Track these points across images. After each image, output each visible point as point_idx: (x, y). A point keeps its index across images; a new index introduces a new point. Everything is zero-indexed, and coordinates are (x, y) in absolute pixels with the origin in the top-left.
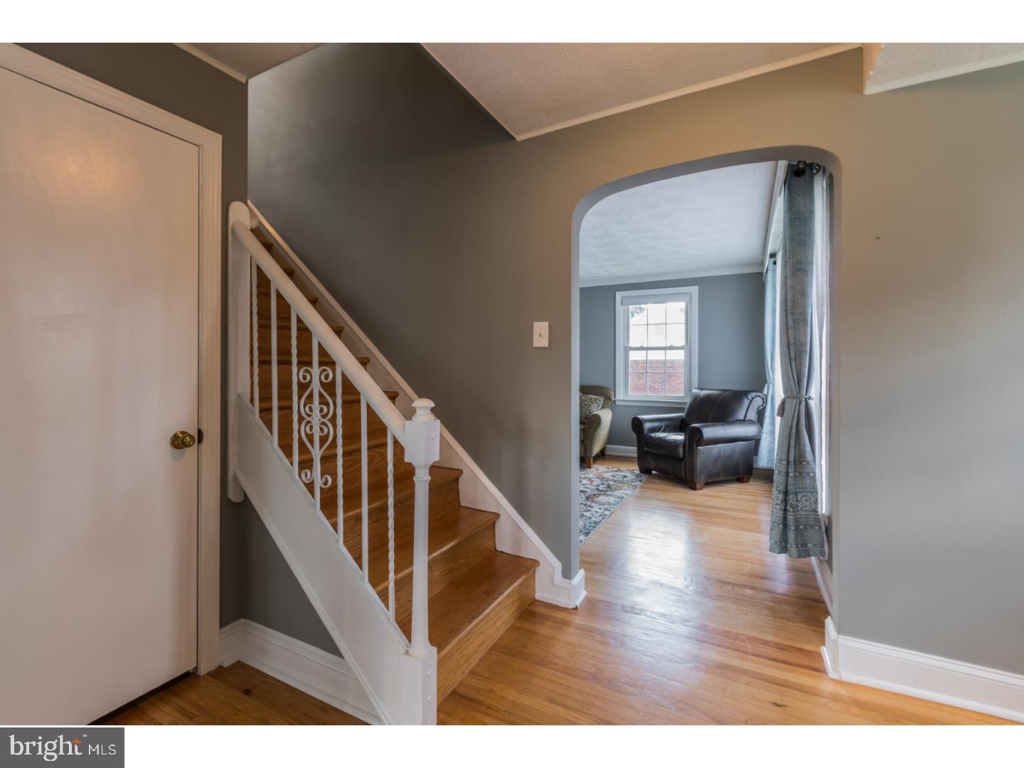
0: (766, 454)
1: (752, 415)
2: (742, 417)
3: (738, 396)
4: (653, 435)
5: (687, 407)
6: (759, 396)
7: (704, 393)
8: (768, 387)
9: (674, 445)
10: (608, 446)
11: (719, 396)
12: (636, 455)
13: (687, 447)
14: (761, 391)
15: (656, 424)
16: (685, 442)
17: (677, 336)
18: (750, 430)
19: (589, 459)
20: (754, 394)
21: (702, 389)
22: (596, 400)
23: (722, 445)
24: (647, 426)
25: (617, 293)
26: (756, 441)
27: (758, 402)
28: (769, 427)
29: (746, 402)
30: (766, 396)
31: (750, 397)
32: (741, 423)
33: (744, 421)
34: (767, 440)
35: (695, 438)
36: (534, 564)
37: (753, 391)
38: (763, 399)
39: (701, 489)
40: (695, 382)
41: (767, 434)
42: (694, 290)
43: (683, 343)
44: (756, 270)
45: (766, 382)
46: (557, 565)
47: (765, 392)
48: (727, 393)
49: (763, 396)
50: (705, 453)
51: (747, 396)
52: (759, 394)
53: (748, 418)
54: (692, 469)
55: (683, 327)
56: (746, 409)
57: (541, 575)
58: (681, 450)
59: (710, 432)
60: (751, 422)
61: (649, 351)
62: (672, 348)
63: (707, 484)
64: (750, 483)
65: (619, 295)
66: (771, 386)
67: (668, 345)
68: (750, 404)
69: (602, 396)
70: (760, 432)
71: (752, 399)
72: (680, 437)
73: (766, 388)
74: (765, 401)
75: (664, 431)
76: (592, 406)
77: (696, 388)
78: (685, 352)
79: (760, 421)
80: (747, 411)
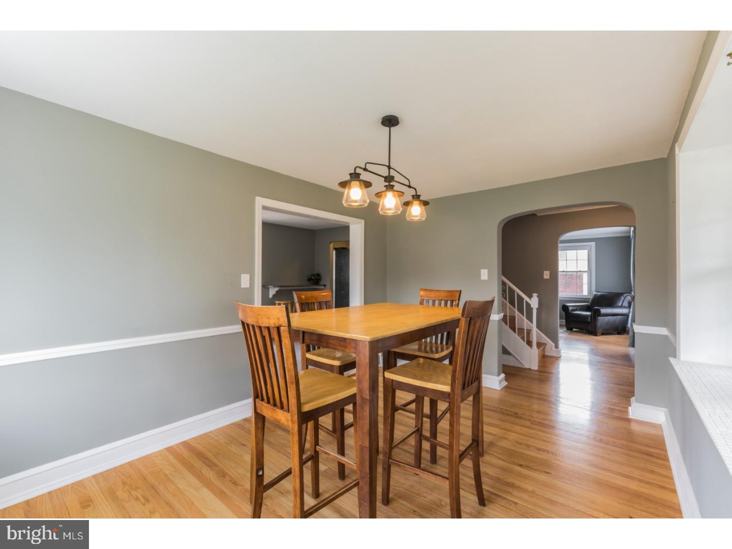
1: (626, 304)
2: (620, 304)
3: (618, 295)
4: (574, 312)
5: (590, 301)
7: (599, 293)
9: (586, 316)
12: (565, 324)
13: (592, 317)
14: (631, 293)
15: (575, 308)
16: (591, 315)
17: (583, 266)
18: (625, 311)
20: (626, 294)
21: (598, 292)
23: (610, 317)
24: (571, 308)
26: (627, 315)
27: (629, 298)
29: (623, 298)
31: (624, 296)
33: (621, 307)
35: (597, 313)
36: (545, 344)
37: (626, 293)
38: (631, 297)
39: (600, 336)
40: (594, 288)
41: (632, 312)
42: (593, 244)
43: (586, 269)
44: (627, 235)
46: (553, 345)
47: (633, 294)
48: (612, 294)
50: (601, 320)
52: (629, 294)
53: (623, 305)
54: (595, 326)
55: (586, 262)
57: (547, 348)
58: (589, 318)
59: (604, 311)
60: (625, 307)
61: (567, 273)
62: (581, 271)
63: (603, 334)
64: (624, 335)
67: (578, 270)
70: (629, 311)
71: (626, 297)
72: (589, 313)
73: (633, 291)
75: (579, 311)
77: (595, 292)
78: (588, 274)
79: (629, 307)
80: (623, 302)
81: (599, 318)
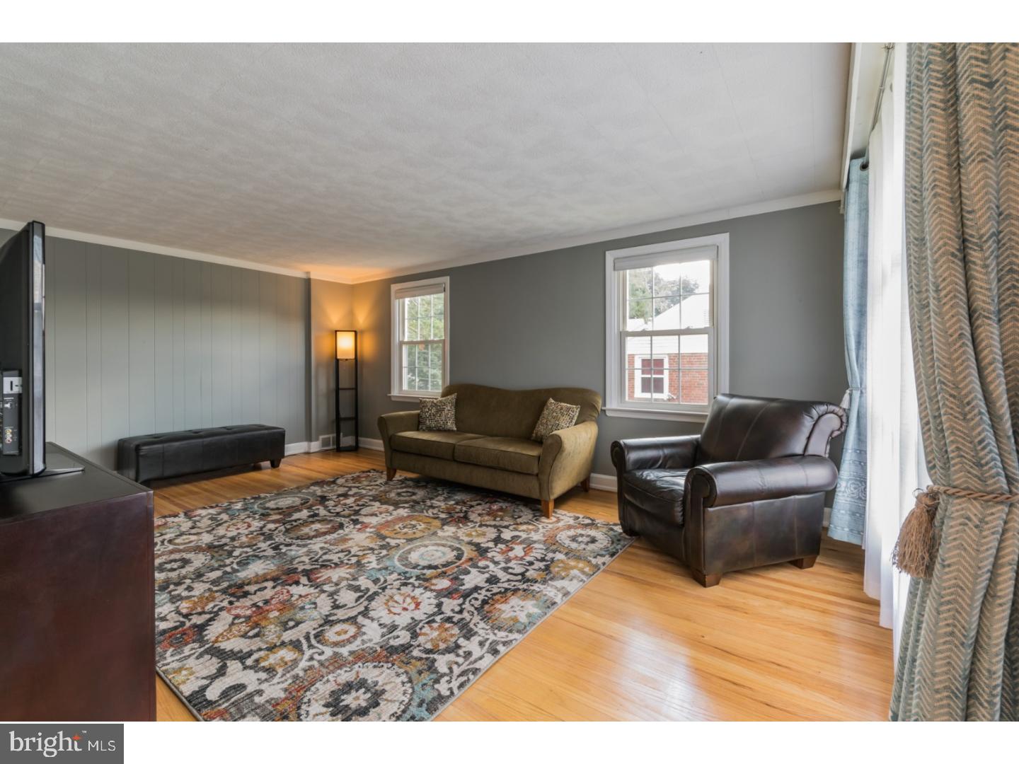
0: (847, 518)
1: (819, 446)
3: (793, 411)
5: (706, 425)
6: (832, 412)
7: (735, 402)
8: (851, 395)
10: (593, 475)
11: (757, 408)
13: (688, 507)
14: (838, 404)
15: (651, 454)
18: (816, 475)
19: (547, 503)
20: (823, 408)
21: (732, 396)
22: (568, 409)
24: (633, 456)
25: (608, 253)
26: (828, 495)
27: (830, 423)
28: (853, 467)
29: (808, 423)
30: (847, 412)
31: (815, 413)
32: (797, 462)
33: (803, 458)
34: (848, 491)
35: (703, 491)
37: (821, 403)
38: (840, 417)
39: (715, 583)
40: (725, 386)
41: (848, 481)
42: (723, 239)
43: (706, 323)
44: (828, 197)
45: (848, 387)
47: (845, 404)
48: (774, 404)
49: (841, 413)
51: (809, 413)
52: (832, 408)
53: (811, 451)
54: (697, 548)
56: (807, 434)
60: (817, 459)
61: (654, 338)
62: (689, 332)
63: (729, 575)
64: (816, 568)
65: (610, 256)
66: (856, 394)
67: (683, 327)
68: (814, 425)
69: (577, 405)
70: (835, 477)
71: (820, 417)
73: (846, 397)
74: (844, 421)
75: (661, 468)
76: (562, 419)
77: (724, 395)
78: (709, 338)
79: (835, 457)
80: (809, 438)
81: (711, 509)
